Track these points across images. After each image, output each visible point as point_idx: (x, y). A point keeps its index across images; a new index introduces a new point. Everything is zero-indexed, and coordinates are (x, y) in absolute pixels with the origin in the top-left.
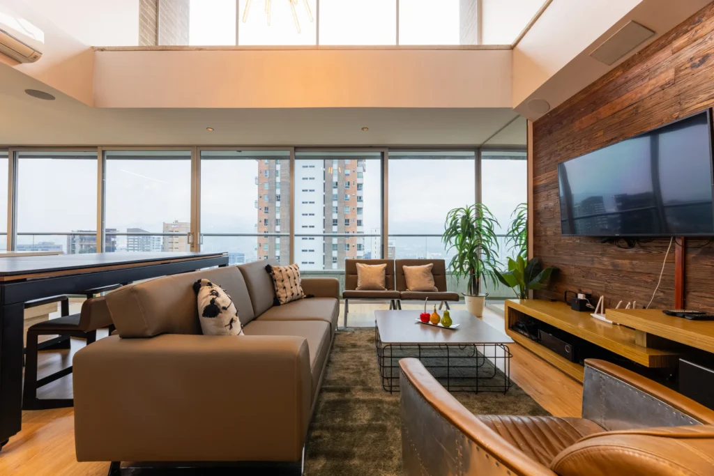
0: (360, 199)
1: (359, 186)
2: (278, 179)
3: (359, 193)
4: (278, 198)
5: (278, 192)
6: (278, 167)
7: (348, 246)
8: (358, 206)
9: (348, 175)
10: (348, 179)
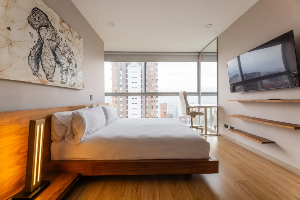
0: (157, 86)
1: (156, 81)
2: (121, 78)
3: (156, 84)
4: (121, 86)
5: (121, 83)
6: (121, 72)
7: (152, 106)
8: (156, 89)
9: (152, 76)
10: (152, 78)
